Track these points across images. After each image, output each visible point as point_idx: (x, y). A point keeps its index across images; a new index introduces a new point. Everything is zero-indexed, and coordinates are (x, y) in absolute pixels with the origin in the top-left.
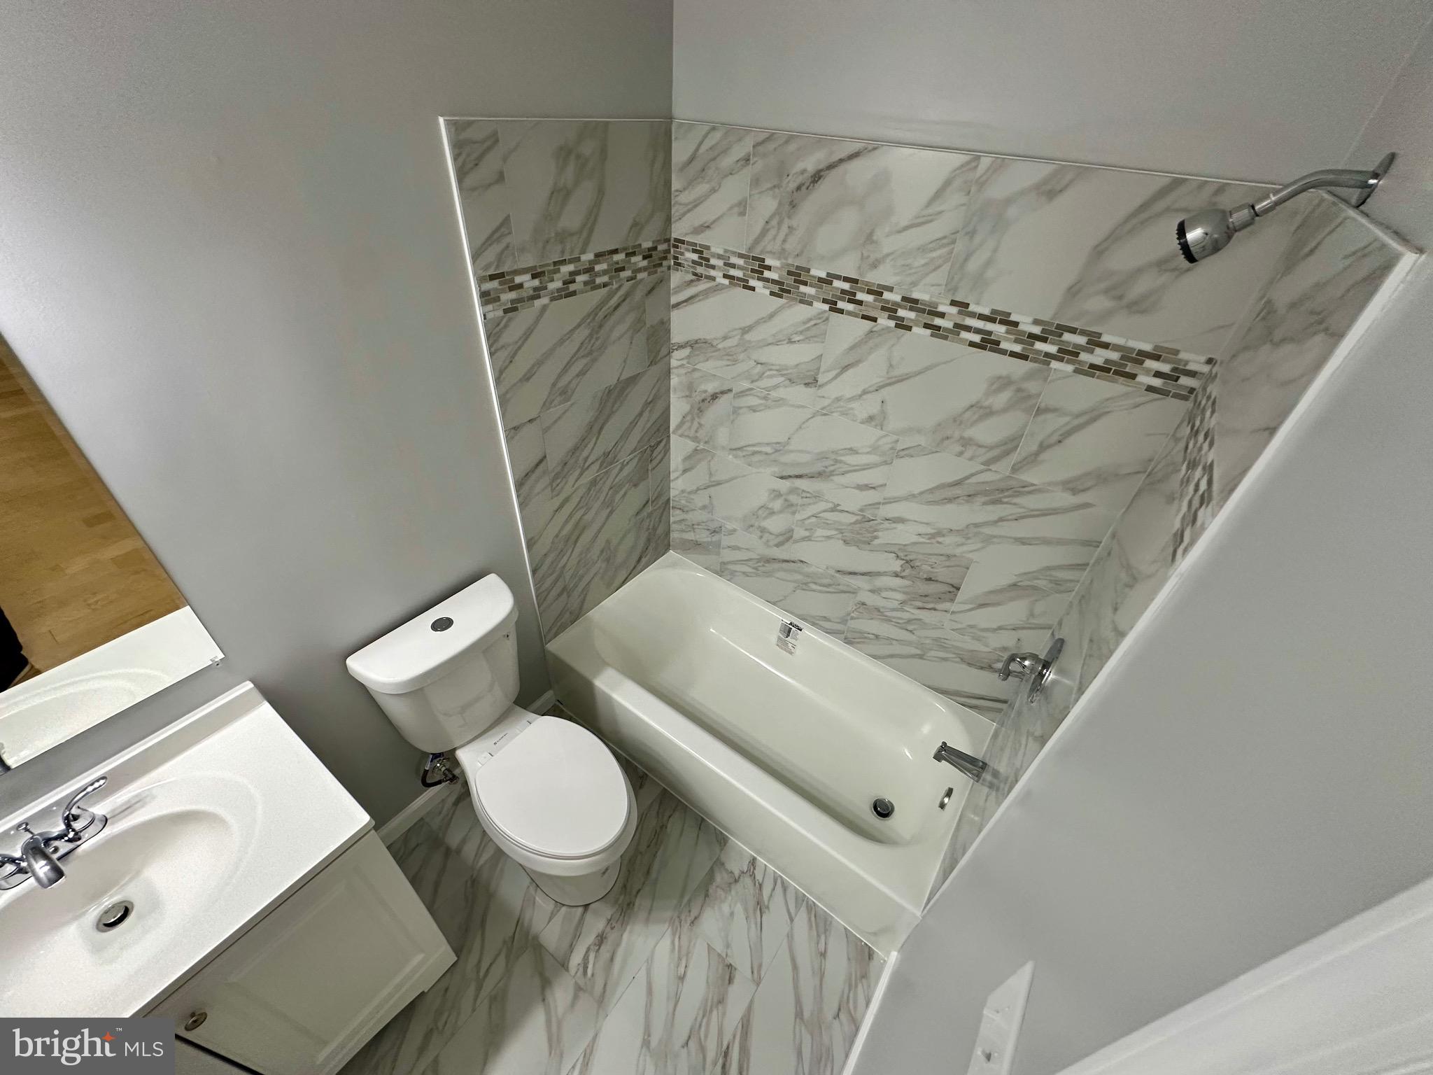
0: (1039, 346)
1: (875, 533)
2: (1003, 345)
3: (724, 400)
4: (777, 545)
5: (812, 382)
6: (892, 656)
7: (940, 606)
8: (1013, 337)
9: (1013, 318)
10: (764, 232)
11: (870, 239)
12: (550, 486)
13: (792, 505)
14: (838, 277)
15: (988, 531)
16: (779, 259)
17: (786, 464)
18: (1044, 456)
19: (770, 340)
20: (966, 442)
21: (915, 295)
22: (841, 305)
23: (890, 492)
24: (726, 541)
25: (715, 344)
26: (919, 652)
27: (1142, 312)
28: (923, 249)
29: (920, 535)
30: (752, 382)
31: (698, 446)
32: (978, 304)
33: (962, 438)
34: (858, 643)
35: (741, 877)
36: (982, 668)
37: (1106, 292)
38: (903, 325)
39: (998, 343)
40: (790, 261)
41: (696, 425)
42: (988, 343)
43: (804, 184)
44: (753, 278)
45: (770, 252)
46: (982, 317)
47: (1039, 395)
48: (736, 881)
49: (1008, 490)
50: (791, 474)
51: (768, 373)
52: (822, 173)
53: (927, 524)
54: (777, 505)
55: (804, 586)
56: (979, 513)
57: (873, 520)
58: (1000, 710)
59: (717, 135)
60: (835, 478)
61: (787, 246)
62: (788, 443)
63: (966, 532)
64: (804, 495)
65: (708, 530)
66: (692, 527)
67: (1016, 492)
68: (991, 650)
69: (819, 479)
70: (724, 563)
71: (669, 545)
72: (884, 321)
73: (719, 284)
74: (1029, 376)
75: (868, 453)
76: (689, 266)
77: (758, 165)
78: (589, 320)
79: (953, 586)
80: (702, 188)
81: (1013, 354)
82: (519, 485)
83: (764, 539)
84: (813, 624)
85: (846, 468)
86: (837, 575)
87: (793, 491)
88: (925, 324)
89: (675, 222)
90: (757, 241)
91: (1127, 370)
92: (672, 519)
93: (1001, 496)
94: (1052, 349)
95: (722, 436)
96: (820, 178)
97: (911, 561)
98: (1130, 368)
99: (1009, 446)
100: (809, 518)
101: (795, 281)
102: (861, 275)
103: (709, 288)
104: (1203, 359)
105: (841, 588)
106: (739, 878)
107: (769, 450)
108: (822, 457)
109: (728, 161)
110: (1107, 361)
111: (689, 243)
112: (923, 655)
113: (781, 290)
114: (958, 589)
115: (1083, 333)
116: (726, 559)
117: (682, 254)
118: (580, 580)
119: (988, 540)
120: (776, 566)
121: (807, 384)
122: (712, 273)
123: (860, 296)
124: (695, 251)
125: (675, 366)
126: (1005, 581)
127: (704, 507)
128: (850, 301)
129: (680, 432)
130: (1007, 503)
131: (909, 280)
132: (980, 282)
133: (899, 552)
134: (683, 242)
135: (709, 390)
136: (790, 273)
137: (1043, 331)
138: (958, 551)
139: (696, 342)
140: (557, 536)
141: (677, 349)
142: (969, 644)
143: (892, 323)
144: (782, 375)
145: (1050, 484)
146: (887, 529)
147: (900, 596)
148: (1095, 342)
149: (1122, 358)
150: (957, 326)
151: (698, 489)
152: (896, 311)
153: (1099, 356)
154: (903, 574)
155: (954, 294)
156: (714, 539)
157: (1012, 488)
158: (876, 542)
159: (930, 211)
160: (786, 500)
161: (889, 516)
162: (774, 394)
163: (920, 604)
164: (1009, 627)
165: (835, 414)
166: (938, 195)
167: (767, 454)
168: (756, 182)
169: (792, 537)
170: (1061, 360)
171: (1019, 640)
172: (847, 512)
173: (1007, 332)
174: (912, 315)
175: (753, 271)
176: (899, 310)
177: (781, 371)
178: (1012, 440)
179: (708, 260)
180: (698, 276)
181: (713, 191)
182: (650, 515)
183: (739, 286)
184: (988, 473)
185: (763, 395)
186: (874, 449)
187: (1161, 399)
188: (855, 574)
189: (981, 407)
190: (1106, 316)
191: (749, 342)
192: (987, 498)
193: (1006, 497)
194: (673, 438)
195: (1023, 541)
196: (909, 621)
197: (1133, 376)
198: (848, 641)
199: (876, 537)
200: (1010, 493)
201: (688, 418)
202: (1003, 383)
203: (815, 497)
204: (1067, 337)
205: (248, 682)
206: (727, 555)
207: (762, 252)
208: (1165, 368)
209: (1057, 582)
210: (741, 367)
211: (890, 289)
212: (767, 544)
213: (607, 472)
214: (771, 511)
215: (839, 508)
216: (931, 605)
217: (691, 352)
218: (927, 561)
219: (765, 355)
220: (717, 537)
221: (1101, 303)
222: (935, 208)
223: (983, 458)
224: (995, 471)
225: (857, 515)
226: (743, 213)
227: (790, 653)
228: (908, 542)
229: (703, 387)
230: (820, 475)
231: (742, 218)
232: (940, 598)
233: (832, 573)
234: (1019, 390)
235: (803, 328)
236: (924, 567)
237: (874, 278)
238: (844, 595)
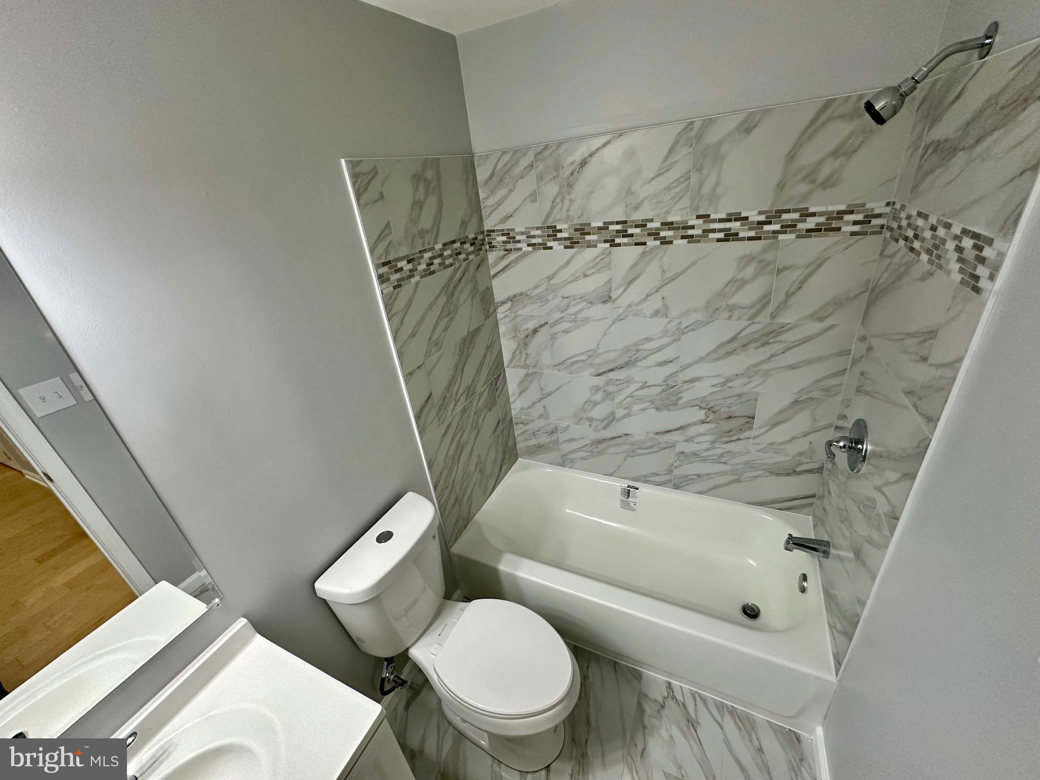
0: (767, 228)
1: (680, 395)
2: (741, 235)
3: (543, 332)
4: (605, 428)
5: (607, 299)
6: (714, 488)
7: (742, 436)
8: (747, 227)
9: (743, 215)
10: (552, 209)
11: (629, 192)
12: (437, 417)
13: (610, 393)
14: (612, 223)
15: (766, 367)
16: (567, 223)
17: (599, 364)
18: (793, 300)
19: (570, 279)
20: (732, 309)
21: (670, 220)
22: (617, 241)
23: (684, 361)
24: (563, 437)
25: (529, 293)
26: (735, 477)
27: (833, 185)
28: (668, 189)
29: (713, 386)
30: (562, 312)
31: (528, 371)
32: (716, 212)
33: (728, 306)
34: (685, 485)
35: (666, 703)
36: (788, 474)
37: (803, 179)
38: (666, 242)
39: (737, 234)
40: (575, 222)
41: (524, 355)
42: (730, 236)
43: (575, 170)
44: (550, 241)
45: (560, 220)
46: (721, 221)
47: (775, 261)
48: (663, 707)
49: (772, 332)
50: (605, 370)
51: (573, 302)
52: (586, 160)
53: (717, 376)
54: (598, 396)
55: (631, 454)
56: (753, 356)
57: (675, 386)
58: (812, 504)
59: (506, 158)
60: (639, 363)
61: (571, 213)
62: (597, 348)
63: (748, 374)
64: (618, 382)
65: (547, 432)
66: (534, 435)
67: (778, 332)
68: (791, 458)
69: (627, 368)
70: (565, 455)
71: (518, 454)
72: (652, 243)
73: (526, 251)
74: (765, 250)
75: (661, 337)
76: (501, 246)
77: (540, 167)
78: (445, 291)
79: (749, 417)
80: (502, 192)
81: (750, 239)
82: (418, 418)
83: (593, 426)
84: (646, 482)
85: (646, 353)
86: (657, 437)
87: (607, 383)
88: (682, 236)
89: (485, 220)
90: (548, 215)
91: (833, 226)
92: (516, 434)
93: (768, 338)
94: (777, 227)
95: (546, 358)
96: (585, 164)
97: (712, 408)
98: (834, 224)
99: (764, 301)
100: (625, 399)
101: (581, 234)
102: (627, 217)
103: (519, 257)
104: (883, 204)
105: (663, 445)
106: (664, 703)
107: (584, 357)
108: (626, 350)
109: (517, 171)
110: (817, 224)
111: (498, 231)
112: (739, 479)
113: (572, 243)
114: (753, 418)
115: (795, 211)
116: (565, 452)
117: (494, 239)
118: (466, 489)
119: (767, 374)
120: (606, 444)
121: (604, 302)
122: (519, 245)
123: (630, 231)
124: (503, 235)
125: (501, 317)
126: (786, 401)
127: (541, 416)
128: (624, 236)
129: (512, 365)
130: (773, 343)
131: (663, 210)
132: (714, 198)
133: (701, 404)
134: (493, 231)
135: (530, 328)
136: (576, 230)
137: (767, 217)
138: (746, 389)
139: (515, 296)
140: (446, 456)
141: (500, 306)
142: (771, 459)
143: (658, 243)
144: (584, 301)
145: (802, 319)
146: (688, 389)
147: (710, 438)
148: (806, 215)
149: (828, 219)
150: (704, 231)
151: (534, 404)
152: (658, 234)
153: (811, 223)
154: (707, 420)
155: (697, 211)
157: (774, 331)
158: (681, 402)
159: (668, 163)
160: (604, 391)
161: (686, 379)
162: (580, 316)
163: (726, 439)
164: (800, 435)
165: (629, 317)
166: (671, 151)
167: (583, 361)
168: (540, 178)
169: (615, 417)
170: (785, 232)
171: (810, 443)
172: (654, 385)
173: (742, 225)
174: (671, 233)
175: (548, 236)
176: (661, 232)
177: (582, 298)
178: (765, 297)
179: (514, 238)
180: (509, 251)
181: (511, 191)
182: (502, 431)
183: (541, 249)
184: (754, 325)
185: (572, 319)
186: (665, 333)
187: (862, 238)
188: (670, 431)
189: (737, 281)
190: (806, 196)
191: (555, 285)
192: (758, 344)
193: (772, 338)
194: (508, 371)
195: (793, 367)
196: (722, 455)
197: (839, 229)
198: (677, 487)
199: (681, 398)
200: (773, 334)
201: (518, 352)
202: (748, 260)
203: (627, 382)
204: (785, 216)
205: (242, 619)
206: (565, 448)
207: (554, 222)
208: (860, 217)
209: (826, 390)
210: (552, 304)
211: (651, 220)
212: (596, 430)
213: (471, 401)
214: (594, 403)
215: (648, 384)
216: (735, 437)
217: (512, 305)
218: (724, 404)
219: (567, 291)
220: (555, 437)
221: (802, 188)
222: (670, 161)
223: (747, 316)
224: (759, 322)
225: (663, 385)
226: (534, 201)
227: (634, 510)
228: (707, 394)
229: (525, 327)
230: (627, 365)
231: (534, 204)
232: (741, 430)
233: (652, 437)
234: (760, 261)
235: (593, 264)
236: (723, 410)
237: (638, 216)
238: (665, 451)
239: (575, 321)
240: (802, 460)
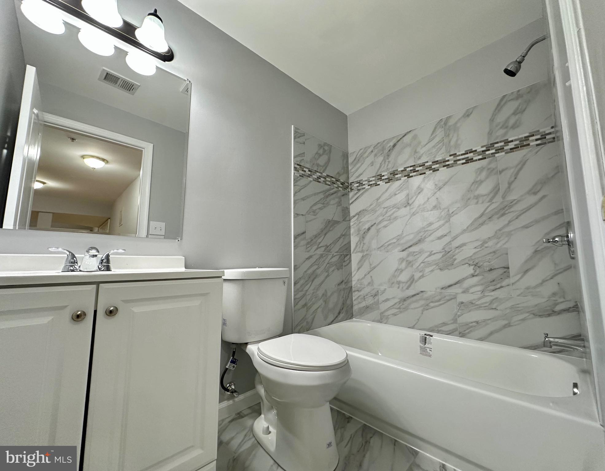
0: (487, 153)
1: (454, 257)
2: (474, 159)
3: (373, 228)
4: (407, 289)
5: (408, 204)
6: (491, 333)
7: (504, 283)
8: (477, 155)
9: (474, 150)
10: (380, 167)
11: (416, 152)
12: (305, 246)
13: (410, 262)
14: (408, 167)
15: (507, 230)
16: (386, 172)
17: (403, 244)
18: (513, 186)
19: (388, 198)
20: (477, 197)
21: (436, 160)
22: (411, 175)
23: (453, 234)
24: (381, 298)
25: (367, 209)
26: (505, 322)
27: (518, 126)
28: (434, 147)
29: (475, 248)
30: (383, 216)
31: (364, 254)
32: (459, 151)
33: (475, 196)
34: (468, 333)
36: (549, 315)
37: (501, 128)
39: (472, 159)
40: (390, 170)
41: (362, 245)
42: (469, 161)
43: (391, 149)
44: (378, 181)
45: (384, 171)
46: (462, 155)
47: (497, 167)
49: (505, 207)
50: (406, 247)
51: (389, 210)
53: (476, 240)
55: (426, 307)
57: (450, 251)
59: (362, 151)
60: (427, 240)
61: (389, 167)
62: (402, 234)
63: (498, 235)
64: (415, 254)
65: (372, 296)
66: (364, 298)
67: (509, 206)
68: (548, 299)
70: (382, 313)
71: (353, 315)
72: (428, 172)
73: (367, 189)
74: (490, 163)
75: (438, 221)
76: (356, 188)
77: (376, 151)
78: (324, 193)
79: (505, 268)
80: (358, 165)
81: (479, 160)
82: (295, 238)
83: (401, 288)
84: (438, 332)
85: (430, 232)
86: (443, 291)
87: (408, 255)
88: (443, 166)
89: (351, 178)
90: (378, 170)
92: (354, 298)
93: (504, 211)
94: (493, 151)
95: (374, 245)
96: (395, 145)
97: (477, 264)
98: (525, 143)
99: (496, 190)
100: (420, 265)
101: (393, 175)
102: (415, 163)
103: (363, 192)
104: (550, 128)
105: (448, 298)
107: (395, 241)
108: (418, 232)
109: (366, 155)
110: (515, 145)
111: (355, 182)
112: (509, 323)
113: (389, 180)
114: (508, 268)
115: (501, 142)
116: (382, 310)
117: (353, 186)
118: (313, 304)
119: (509, 234)
120: (408, 301)
121: (405, 207)
122: (364, 186)
123: (417, 169)
124: (357, 183)
125: (352, 225)
126: (529, 252)
127: (369, 283)
128: (414, 172)
129: (355, 251)
130: (509, 213)
131: (433, 156)
132: (457, 146)
133: (468, 262)
134: (353, 182)
135: (366, 228)
136: (391, 174)
137: (487, 148)
138: (498, 247)
139: (360, 212)
140: (306, 271)
141: (353, 218)
142: (532, 301)
143: (431, 171)
144: (395, 208)
145: (522, 196)
146: (459, 252)
147: (479, 288)
148: (507, 142)
149: (520, 141)
150: (455, 161)
151: (365, 275)
153: (511, 145)
154: (476, 274)
155: (450, 153)
156: (376, 300)
157: (507, 206)
158: (456, 262)
159: (433, 136)
160: (407, 261)
161: (457, 245)
162: (392, 217)
163: (492, 288)
164: (548, 278)
165: (419, 213)
166: (434, 132)
167: (394, 243)
168: (376, 155)
169: (414, 279)
170: (499, 152)
171: (559, 284)
172: (437, 253)
173: (474, 154)
174: (438, 166)
175: (378, 179)
176: (432, 166)
177: (394, 206)
178: (496, 187)
179: (362, 183)
180: (359, 190)
181: (362, 164)
182: (344, 289)
183: (374, 186)
184: (493, 204)
185: (389, 219)
186: (440, 218)
187: (544, 146)
188: (452, 285)
189: (477, 182)
190: (505, 134)
191: (380, 202)
192: (498, 215)
193: (507, 210)
194: (352, 255)
195: (526, 227)
196: (491, 302)
197: (529, 145)
198: (462, 335)
199: (455, 260)
200: (507, 208)
201: (359, 243)
202: (481, 169)
203: (420, 253)
204: (496, 145)
206: (383, 307)
207: (380, 172)
208: (539, 137)
210: (378, 213)
211: (427, 162)
212: (402, 290)
213: (327, 254)
214: (401, 270)
215: (433, 253)
216: (499, 286)
217: (358, 216)
218: (485, 260)
219: (386, 204)
220: (377, 298)
221: (502, 132)
222: (434, 135)
223: (488, 199)
224: (496, 202)
225: (442, 252)
226: (372, 165)
227: (430, 356)
228: (471, 254)
229: (364, 227)
230: (419, 242)
231: (372, 167)
232: (501, 279)
233: (440, 291)
234: (488, 169)
235: (399, 188)
236: (485, 264)
237: (420, 162)
238: (450, 302)
239: (390, 220)
240: (556, 300)
